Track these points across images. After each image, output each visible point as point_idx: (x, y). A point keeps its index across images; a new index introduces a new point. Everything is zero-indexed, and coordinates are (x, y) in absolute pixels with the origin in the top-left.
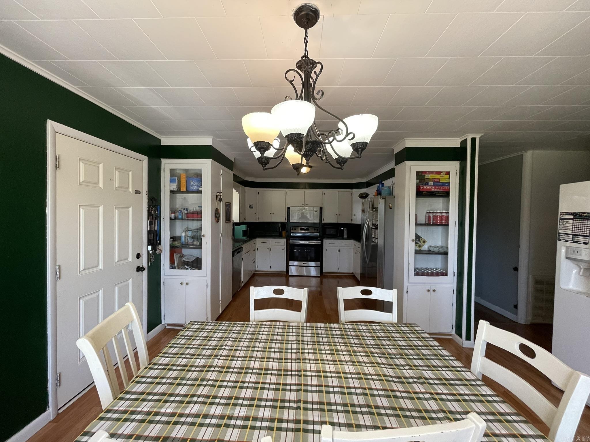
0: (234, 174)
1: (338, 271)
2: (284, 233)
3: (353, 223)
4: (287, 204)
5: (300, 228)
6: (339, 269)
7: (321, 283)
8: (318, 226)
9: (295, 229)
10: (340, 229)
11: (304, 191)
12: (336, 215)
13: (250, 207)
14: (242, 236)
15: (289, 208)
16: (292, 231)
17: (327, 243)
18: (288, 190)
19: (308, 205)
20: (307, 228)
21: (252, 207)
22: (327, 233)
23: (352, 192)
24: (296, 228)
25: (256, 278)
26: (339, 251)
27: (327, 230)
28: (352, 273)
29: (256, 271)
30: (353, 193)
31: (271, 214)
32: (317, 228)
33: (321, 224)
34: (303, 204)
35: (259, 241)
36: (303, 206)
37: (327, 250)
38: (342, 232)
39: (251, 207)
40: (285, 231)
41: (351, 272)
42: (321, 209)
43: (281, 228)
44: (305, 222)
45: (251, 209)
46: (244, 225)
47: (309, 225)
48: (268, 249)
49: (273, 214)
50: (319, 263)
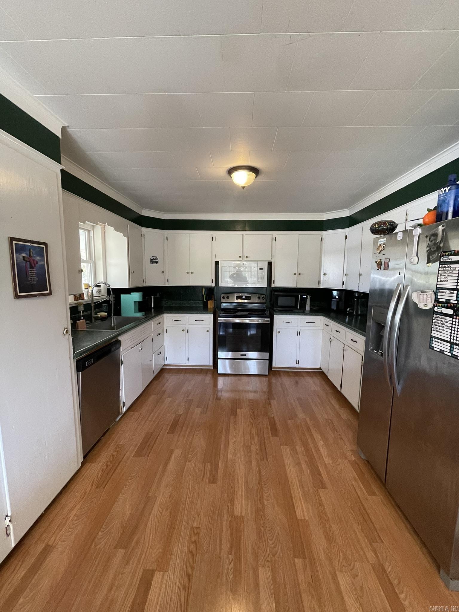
0: (62, 171)
1: (297, 366)
2: (210, 304)
3: (322, 286)
4: (214, 257)
5: (236, 295)
6: (298, 362)
7: (270, 385)
8: (264, 292)
9: (228, 297)
10: (301, 297)
11: (243, 235)
12: (295, 274)
13: (152, 262)
14: (135, 312)
15: (217, 263)
16: (223, 300)
17: (279, 320)
18: (215, 233)
19: (248, 259)
20: (246, 295)
21: (157, 262)
22: (279, 304)
23: (322, 235)
24: (229, 295)
25: (166, 376)
26: (299, 334)
27: (280, 299)
28: (320, 369)
29: (165, 365)
30: (324, 237)
31: (187, 273)
32: (263, 296)
33: (268, 289)
34: (240, 257)
35: (168, 318)
36: (241, 259)
37: (279, 332)
38: (304, 301)
39: (154, 261)
40: (212, 300)
41: (318, 367)
42: (270, 264)
43: (205, 296)
44: (244, 286)
45: (155, 265)
46: (137, 293)
47: (251, 291)
48: (183, 330)
49: (192, 273)
50: (266, 355)
